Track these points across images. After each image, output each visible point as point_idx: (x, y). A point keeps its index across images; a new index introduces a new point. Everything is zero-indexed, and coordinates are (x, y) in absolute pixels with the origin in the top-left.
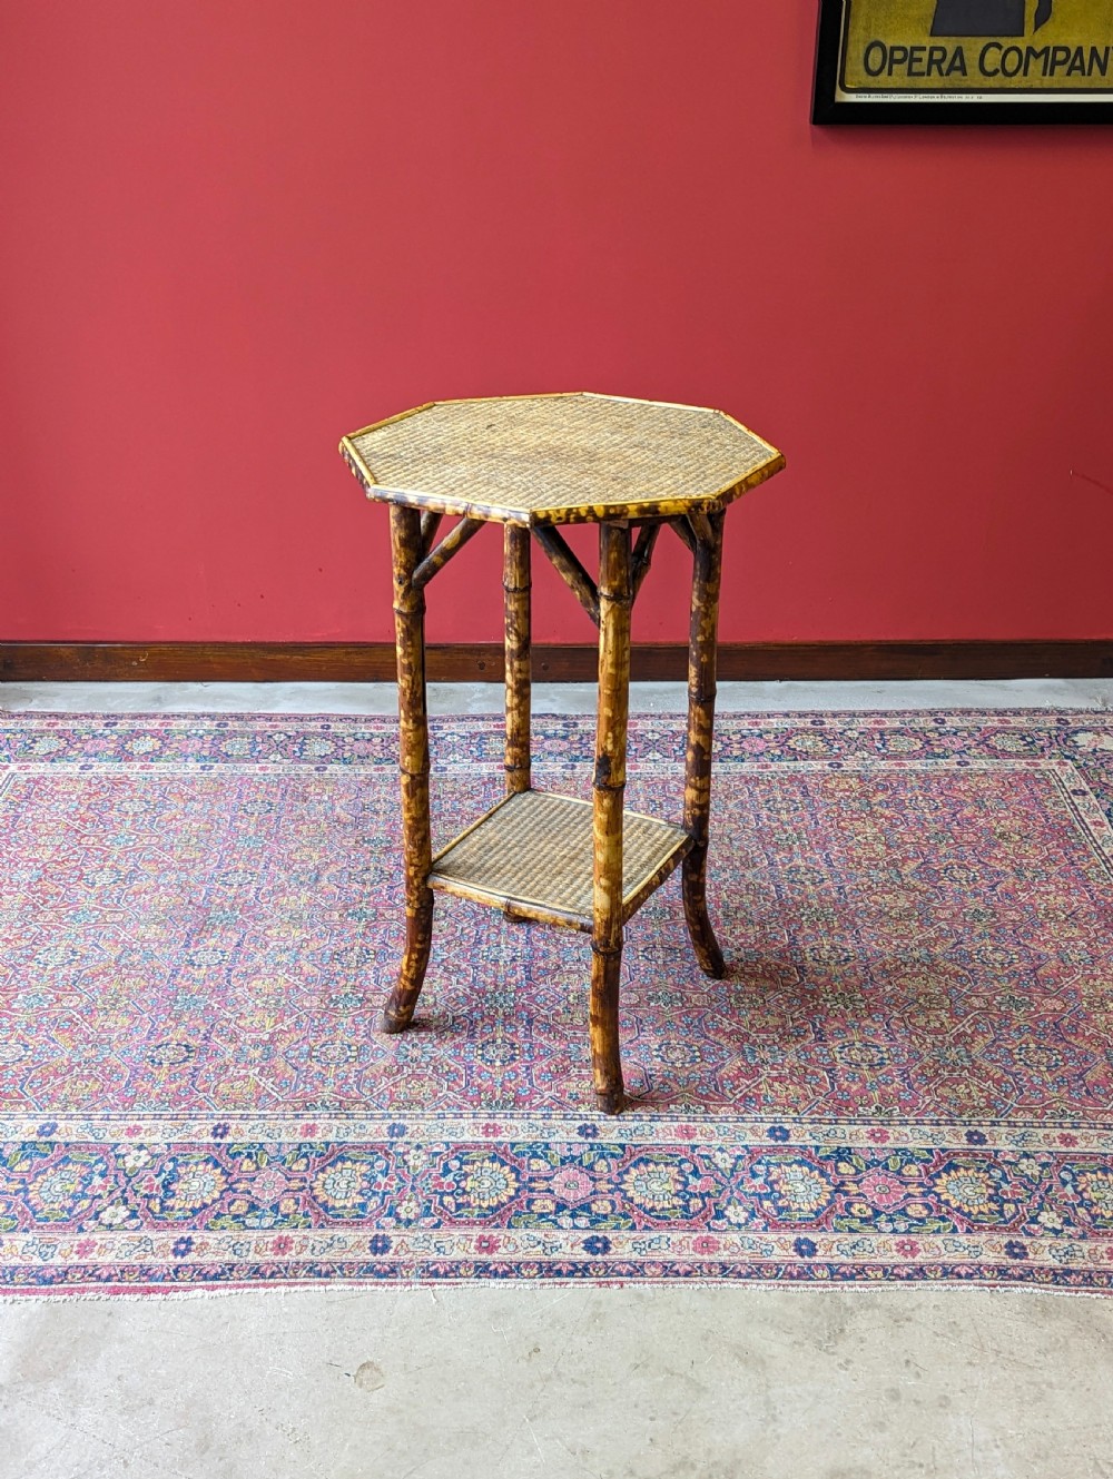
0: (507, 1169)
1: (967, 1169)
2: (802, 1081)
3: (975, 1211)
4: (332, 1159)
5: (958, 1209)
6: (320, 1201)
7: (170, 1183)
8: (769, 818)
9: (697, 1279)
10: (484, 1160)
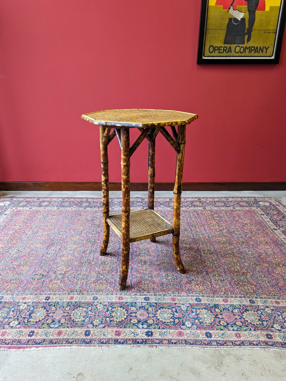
0: (124, 310)
1: (251, 311)
2: (203, 285)
3: (255, 324)
4: (77, 307)
5: (251, 323)
6: (72, 319)
7: (31, 314)
8: (190, 220)
9: (178, 345)
10: (118, 307)
